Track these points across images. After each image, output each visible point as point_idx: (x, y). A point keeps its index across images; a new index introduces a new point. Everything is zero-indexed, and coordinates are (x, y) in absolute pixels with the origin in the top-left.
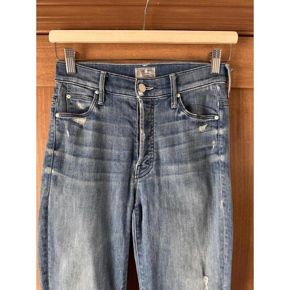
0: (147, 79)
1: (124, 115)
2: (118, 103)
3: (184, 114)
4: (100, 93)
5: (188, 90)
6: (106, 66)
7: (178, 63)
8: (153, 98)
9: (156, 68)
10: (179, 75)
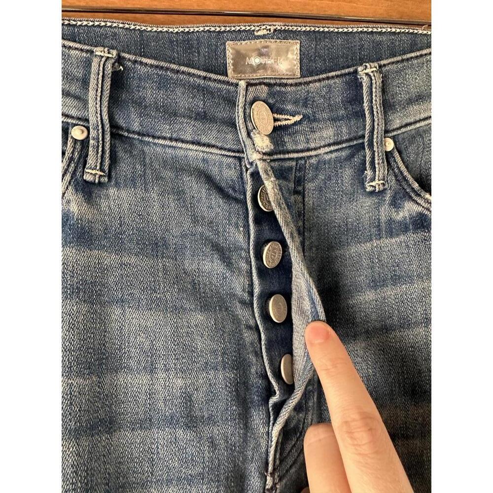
0: (280, 85)
1: (195, 220)
2: (168, 174)
3: (420, 209)
4: (93, 133)
5: (418, 125)
6: (115, 34)
7: (375, 30)
8: (301, 158)
9: (304, 44)
10: (388, 71)
